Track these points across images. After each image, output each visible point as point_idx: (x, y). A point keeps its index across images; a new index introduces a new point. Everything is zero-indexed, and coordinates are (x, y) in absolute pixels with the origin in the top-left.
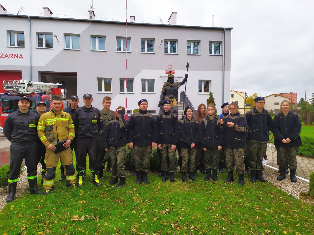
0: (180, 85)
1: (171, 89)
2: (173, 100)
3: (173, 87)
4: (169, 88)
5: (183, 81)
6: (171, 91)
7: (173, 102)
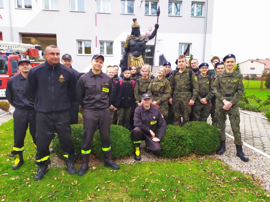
0: (148, 39)
1: (136, 44)
2: (138, 58)
3: (138, 41)
4: (133, 42)
5: (152, 34)
6: (136, 47)
7: (138, 61)
